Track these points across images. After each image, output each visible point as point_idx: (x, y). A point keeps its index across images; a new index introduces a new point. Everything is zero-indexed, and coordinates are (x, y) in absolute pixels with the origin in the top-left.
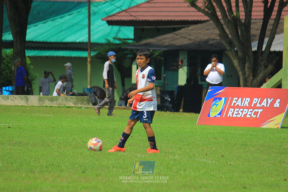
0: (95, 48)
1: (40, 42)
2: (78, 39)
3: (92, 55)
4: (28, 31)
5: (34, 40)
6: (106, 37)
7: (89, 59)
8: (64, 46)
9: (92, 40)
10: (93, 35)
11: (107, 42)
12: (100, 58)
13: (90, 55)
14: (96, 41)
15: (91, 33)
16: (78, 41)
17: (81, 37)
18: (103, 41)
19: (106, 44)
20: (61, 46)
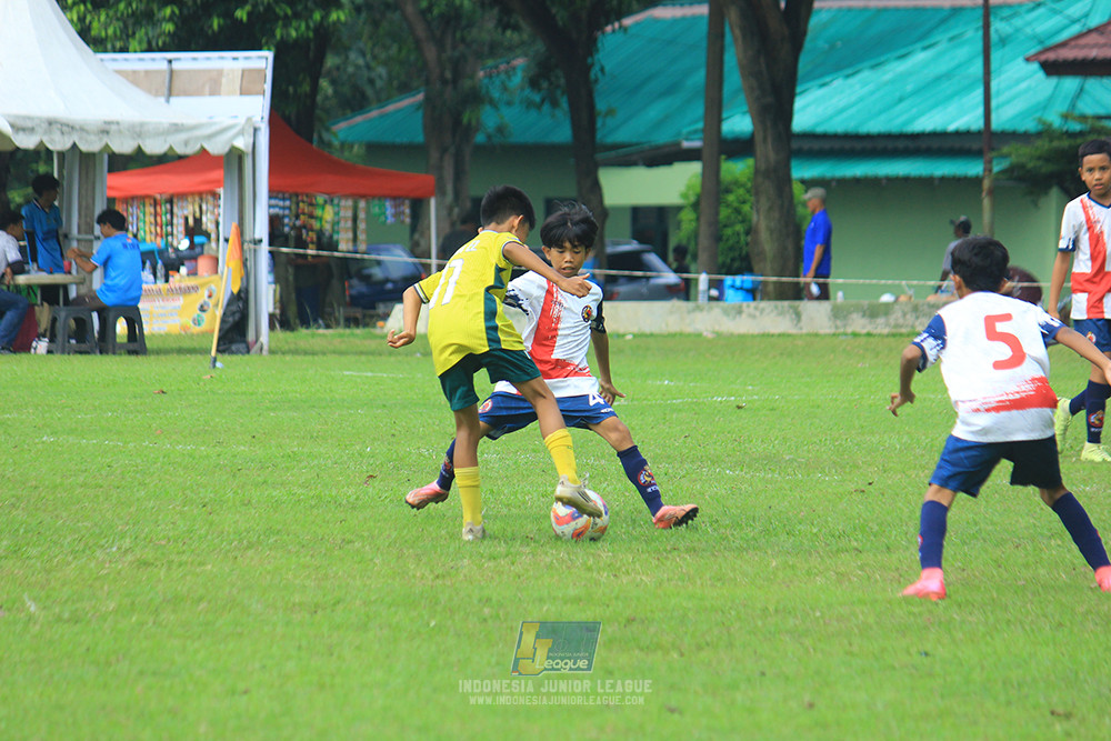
0: (1005, 150)
1: (836, 136)
2: (951, 122)
3: (996, 168)
4: (799, 103)
5: (820, 129)
6: (1038, 115)
7: (986, 184)
8: (911, 144)
9: (996, 125)
10: (998, 107)
11: (1040, 127)
12: (1020, 179)
13: (990, 171)
14: (1009, 127)
15: (994, 103)
16: (952, 128)
17: (963, 115)
18: (1029, 125)
19: (1039, 134)
20: (901, 144)
